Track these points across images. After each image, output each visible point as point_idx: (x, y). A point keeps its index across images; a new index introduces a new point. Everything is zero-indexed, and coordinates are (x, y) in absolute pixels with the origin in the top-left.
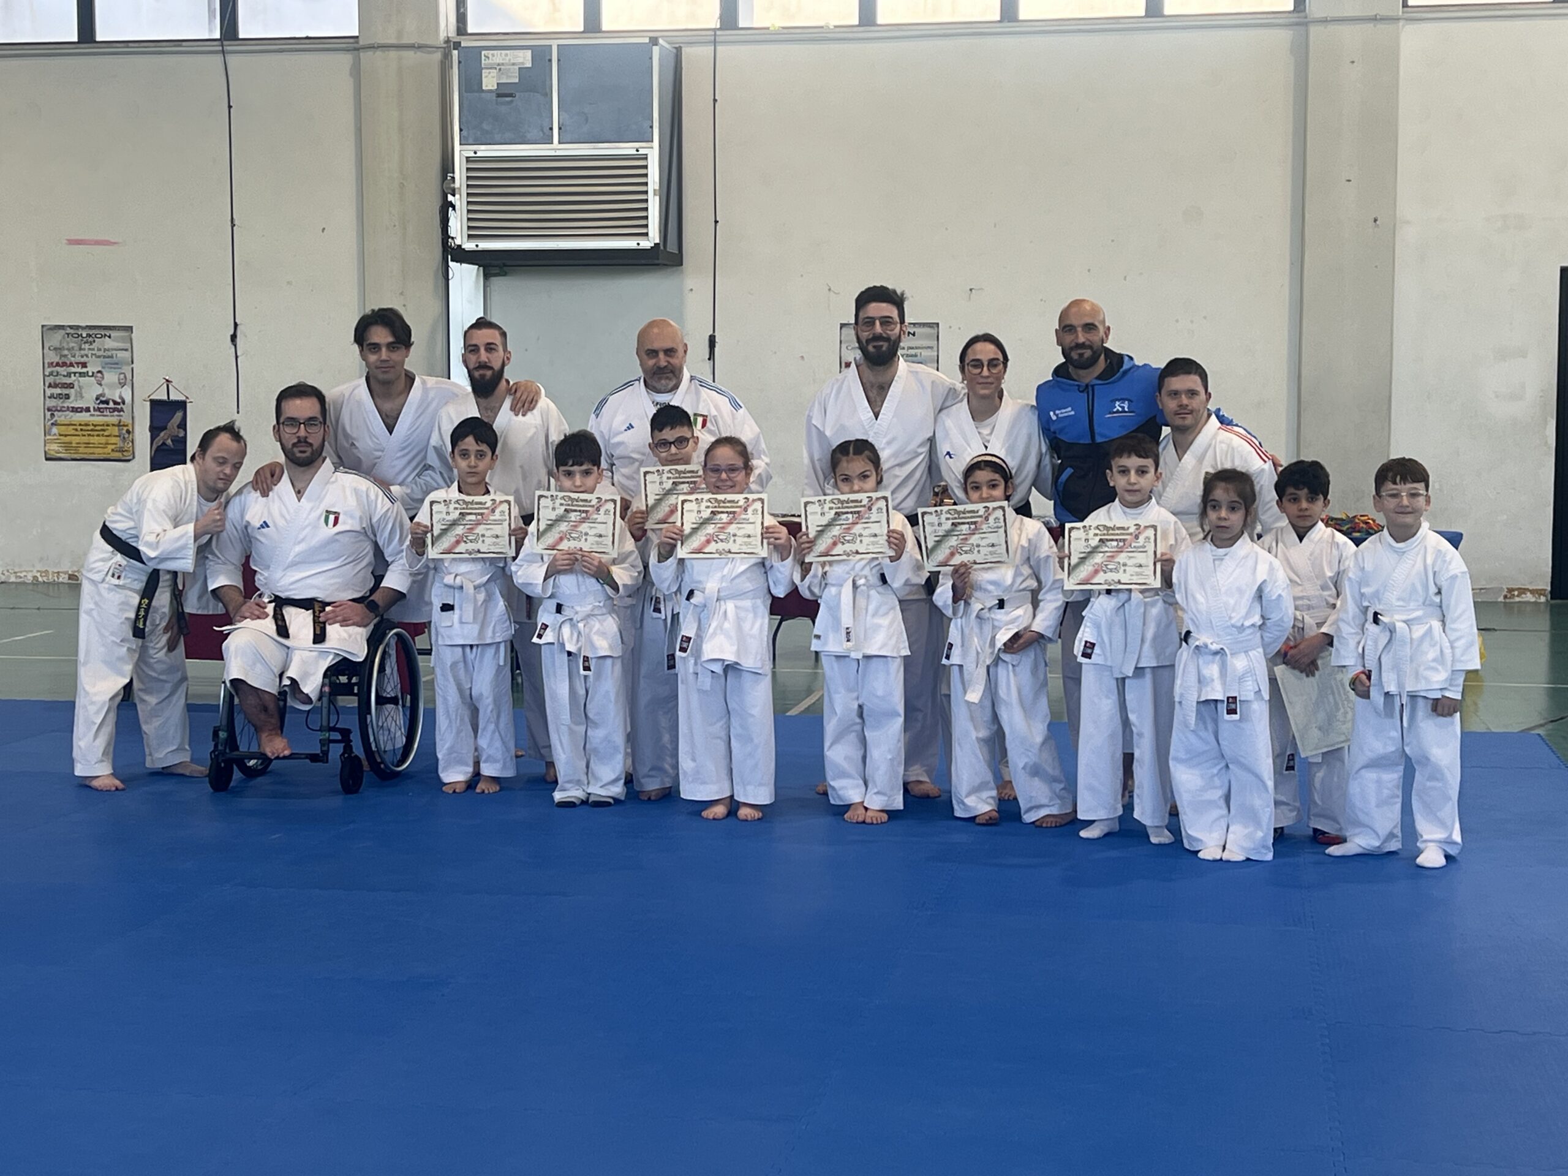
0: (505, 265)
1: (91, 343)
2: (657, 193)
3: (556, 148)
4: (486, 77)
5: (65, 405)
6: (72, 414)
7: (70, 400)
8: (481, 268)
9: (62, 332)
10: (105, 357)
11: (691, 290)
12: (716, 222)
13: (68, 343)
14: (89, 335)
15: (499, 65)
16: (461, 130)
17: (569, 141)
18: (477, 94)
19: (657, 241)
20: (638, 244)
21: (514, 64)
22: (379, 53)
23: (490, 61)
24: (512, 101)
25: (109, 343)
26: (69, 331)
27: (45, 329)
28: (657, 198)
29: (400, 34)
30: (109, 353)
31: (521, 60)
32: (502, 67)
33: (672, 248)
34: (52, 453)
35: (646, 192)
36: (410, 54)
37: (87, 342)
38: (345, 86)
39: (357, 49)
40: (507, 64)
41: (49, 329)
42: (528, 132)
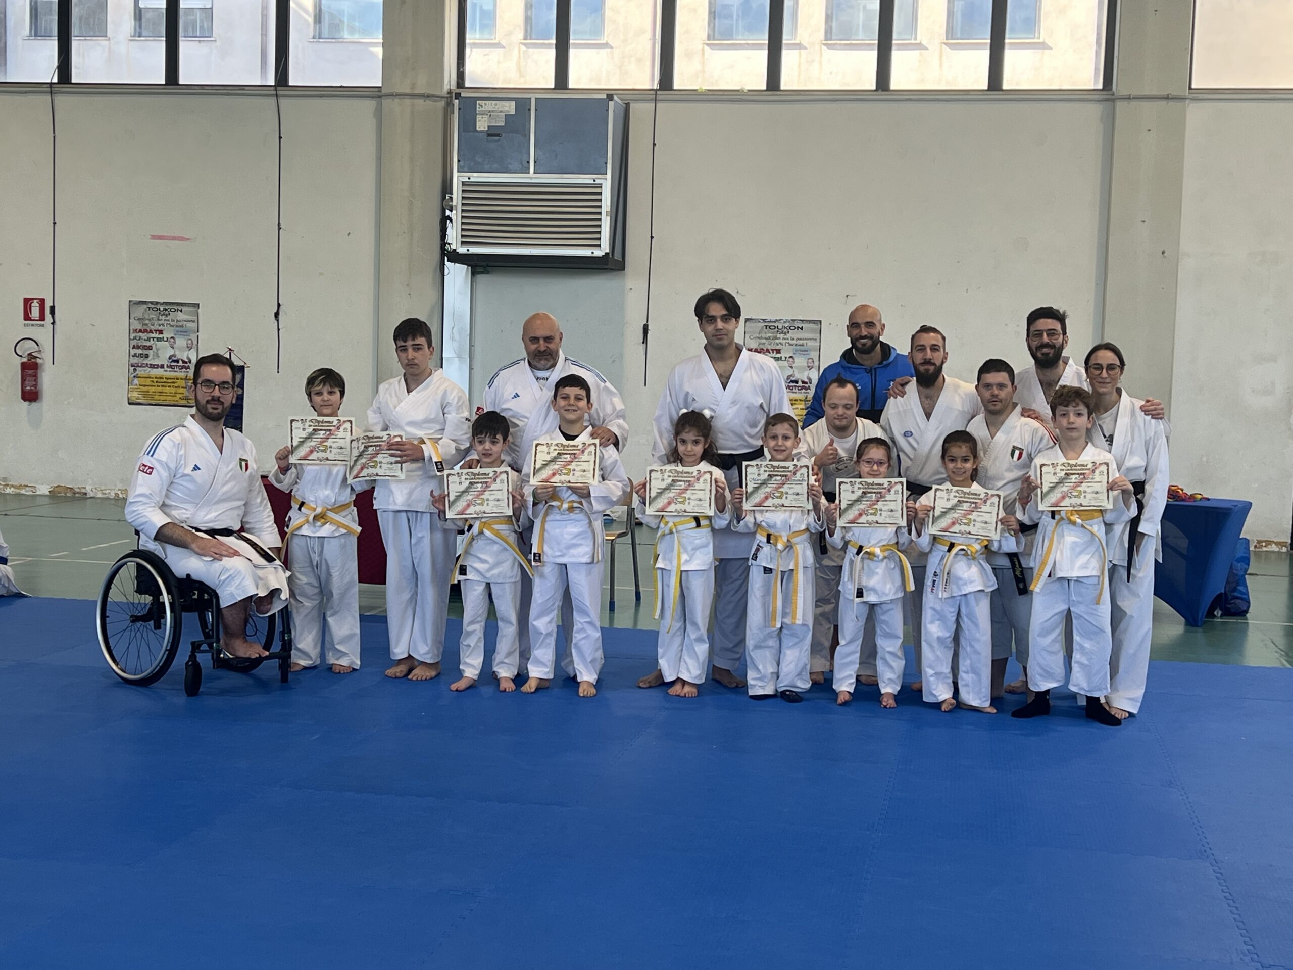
0: (488, 266)
1: (166, 316)
2: (609, 214)
3: (532, 177)
4: (479, 121)
5: (145, 362)
6: (149, 369)
7: (150, 358)
8: (470, 268)
9: (145, 306)
10: (177, 326)
11: (631, 289)
12: (652, 237)
13: (149, 314)
14: (166, 310)
15: (490, 111)
16: (459, 161)
17: (541, 171)
18: (471, 134)
19: (607, 251)
20: (593, 253)
21: (501, 112)
22: (397, 100)
23: (483, 109)
24: (499, 140)
25: (181, 316)
26: (150, 305)
27: (132, 303)
28: (608, 218)
29: (413, 86)
30: (180, 324)
31: (507, 109)
32: (492, 114)
33: (618, 256)
34: (134, 399)
35: (600, 213)
36: (420, 101)
37: (164, 315)
38: (370, 124)
39: (380, 97)
40: (496, 111)
41: (135, 303)
42: (510, 164)
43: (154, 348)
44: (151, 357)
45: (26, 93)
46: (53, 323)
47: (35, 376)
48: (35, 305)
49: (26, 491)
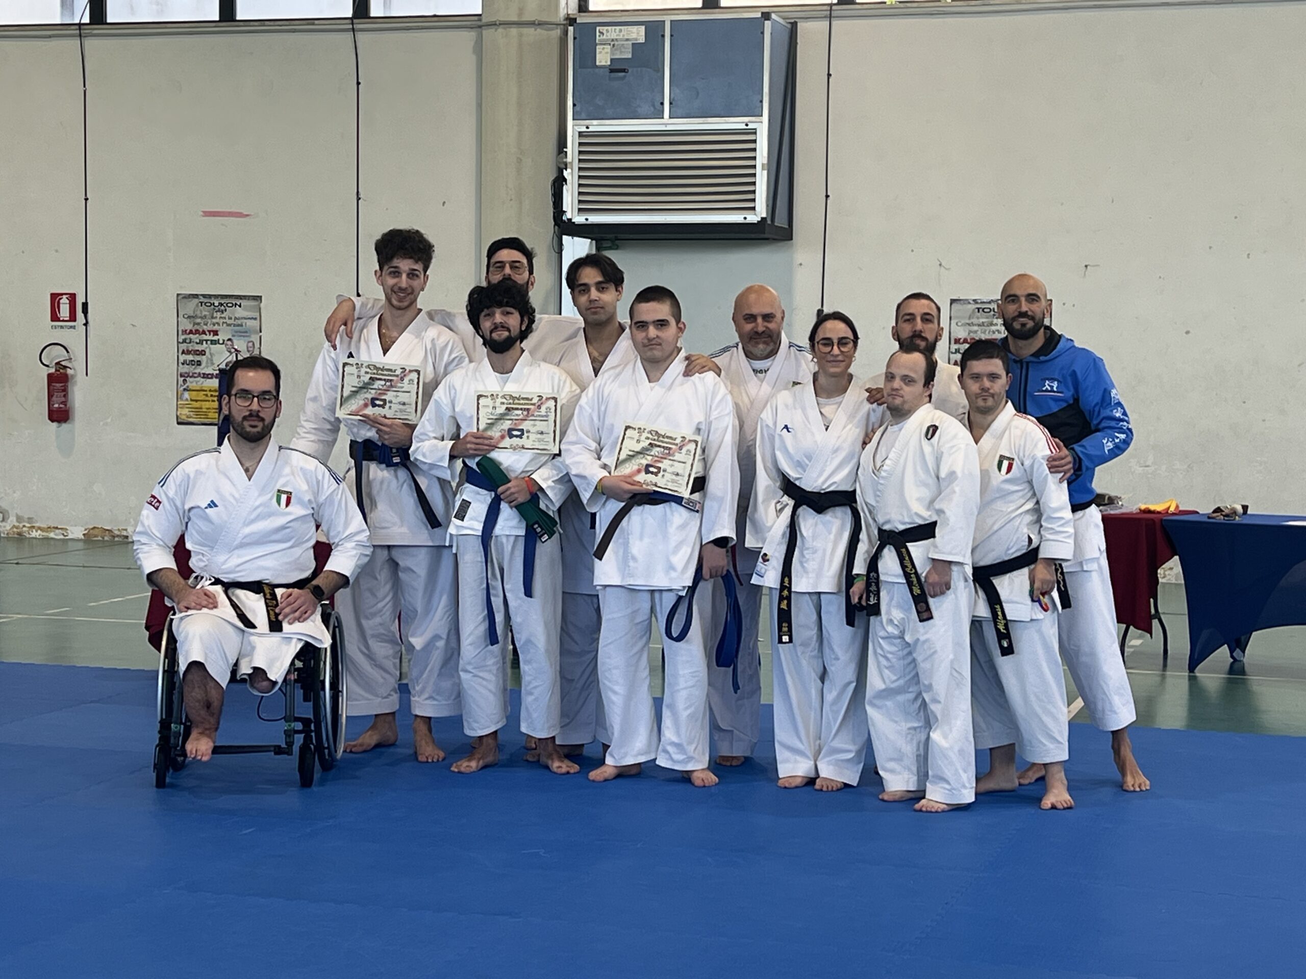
0: (617, 239)
1: (222, 312)
2: (766, 167)
3: (667, 123)
4: (600, 53)
5: (197, 371)
6: (202, 380)
7: (202, 367)
8: (594, 242)
9: (196, 301)
10: (235, 325)
11: (801, 264)
12: (827, 196)
13: (201, 311)
14: (221, 304)
15: (613, 40)
16: (574, 105)
17: (680, 116)
18: (589, 70)
19: (764, 215)
20: (745, 218)
21: (627, 40)
22: (500, 30)
23: (605, 37)
24: (625, 77)
25: (239, 312)
26: (202, 299)
27: (180, 297)
28: (765, 172)
29: (521, 11)
30: (239, 322)
31: (634, 36)
32: (616, 43)
33: (781, 222)
34: (184, 417)
35: (754, 167)
36: (530, 31)
37: (219, 311)
38: (469, 61)
39: (480, 27)
40: (621, 40)
41: (183, 298)
42: (639, 106)
43: (207, 353)
44: (204, 364)
45: (50, 37)
46: (86, 324)
47: (65, 390)
48: (65, 300)
49: (56, 535)
